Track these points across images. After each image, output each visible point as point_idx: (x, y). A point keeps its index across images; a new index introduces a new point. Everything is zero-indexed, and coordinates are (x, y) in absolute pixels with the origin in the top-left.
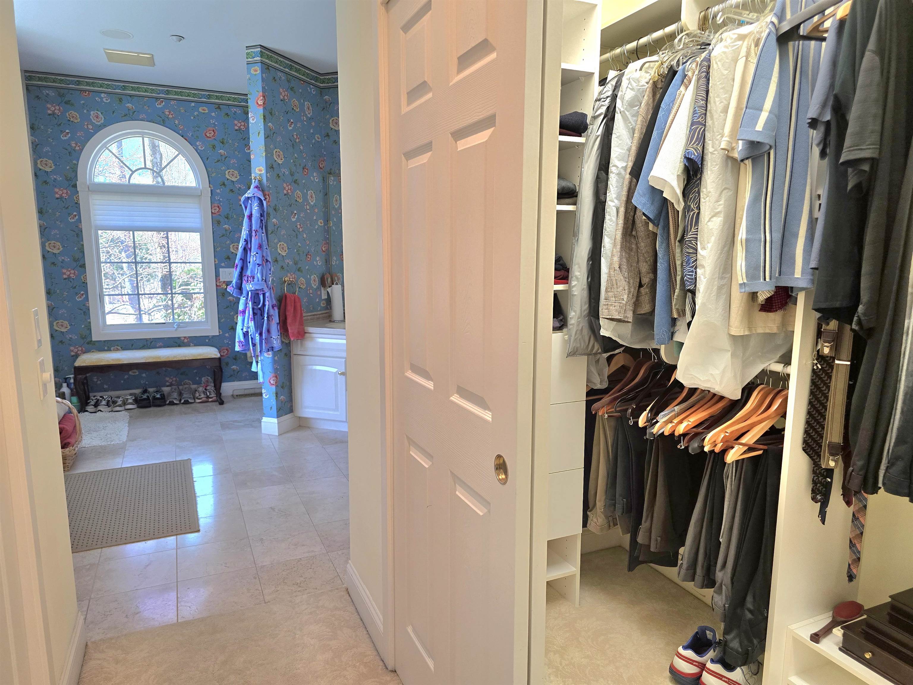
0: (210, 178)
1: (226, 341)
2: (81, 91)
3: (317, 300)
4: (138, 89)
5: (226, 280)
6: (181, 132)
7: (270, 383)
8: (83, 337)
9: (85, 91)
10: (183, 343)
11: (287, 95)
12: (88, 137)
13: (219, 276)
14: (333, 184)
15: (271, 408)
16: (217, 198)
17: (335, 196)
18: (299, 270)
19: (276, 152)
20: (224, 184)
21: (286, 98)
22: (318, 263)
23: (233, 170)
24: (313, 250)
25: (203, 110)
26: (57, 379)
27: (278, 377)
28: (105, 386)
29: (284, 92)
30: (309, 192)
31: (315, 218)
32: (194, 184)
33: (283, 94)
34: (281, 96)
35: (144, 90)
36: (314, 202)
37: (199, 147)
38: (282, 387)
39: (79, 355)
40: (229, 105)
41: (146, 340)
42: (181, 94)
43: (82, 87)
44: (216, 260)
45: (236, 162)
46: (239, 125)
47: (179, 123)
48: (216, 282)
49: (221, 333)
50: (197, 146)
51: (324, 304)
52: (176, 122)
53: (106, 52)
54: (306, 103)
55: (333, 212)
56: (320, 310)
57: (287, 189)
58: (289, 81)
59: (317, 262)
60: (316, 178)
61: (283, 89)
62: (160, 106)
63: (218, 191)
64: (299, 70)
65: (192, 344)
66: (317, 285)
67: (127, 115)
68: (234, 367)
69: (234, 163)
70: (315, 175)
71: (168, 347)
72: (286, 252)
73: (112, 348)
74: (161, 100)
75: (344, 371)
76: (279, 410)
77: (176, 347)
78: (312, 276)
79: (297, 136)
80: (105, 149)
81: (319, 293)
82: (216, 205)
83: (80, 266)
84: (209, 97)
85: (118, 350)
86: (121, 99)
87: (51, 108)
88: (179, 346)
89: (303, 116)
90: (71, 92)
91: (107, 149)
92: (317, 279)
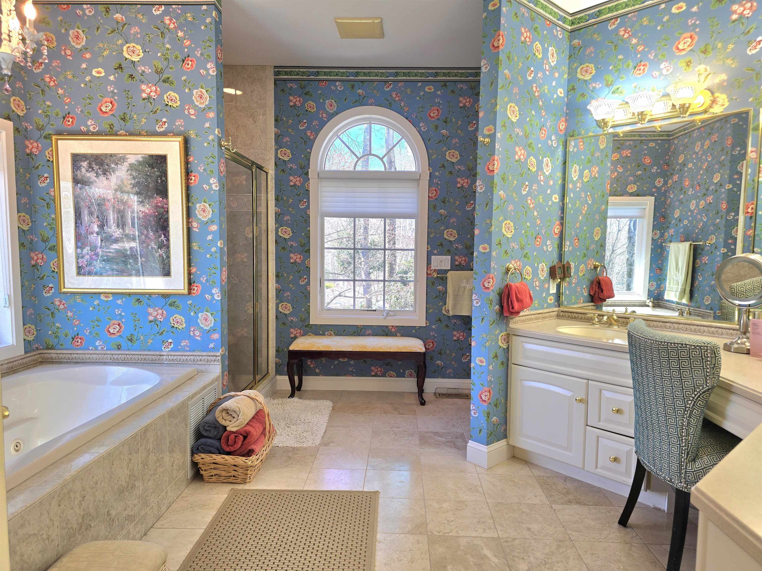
0: (430, 160)
1: (432, 334)
2: (319, 81)
3: (544, 295)
4: (369, 74)
5: (437, 268)
6: (405, 114)
7: (481, 398)
8: (303, 321)
9: (323, 81)
10: (390, 332)
11: (530, 36)
12: (323, 124)
13: (431, 264)
14: (573, 150)
15: (480, 430)
16: (435, 181)
17: (575, 166)
18: (525, 256)
19: (511, 107)
20: (443, 166)
21: (527, 39)
22: (549, 248)
23: (454, 151)
24: (543, 231)
25: (430, 89)
26: (277, 359)
27: (492, 392)
28: (317, 371)
29: (526, 33)
30: (545, 159)
31: (549, 192)
32: (414, 169)
33: (525, 35)
34: (522, 38)
35: (374, 74)
36: (550, 171)
37: (422, 129)
38: (496, 405)
39: (297, 338)
40: (455, 82)
41: (357, 326)
42: (408, 74)
43: (320, 77)
44: (429, 247)
45: (458, 141)
46: (464, 101)
47: (405, 105)
48: (427, 270)
49: (428, 324)
50: (420, 127)
51: (551, 300)
52: (402, 105)
53: (336, 22)
54: (550, 48)
55: (571, 186)
56: (546, 308)
57: (519, 154)
58: (533, 20)
59: (547, 247)
60: (554, 142)
61: (525, 29)
62: (388, 89)
63: (437, 174)
64: (546, 7)
65: (398, 334)
66: (545, 276)
67: (357, 101)
68: (439, 362)
69: (456, 143)
70: (553, 139)
71: (376, 335)
72: (512, 233)
73: (326, 333)
74: (390, 83)
75: (584, 397)
76: (490, 435)
77: (383, 336)
78: (540, 265)
79: (536, 88)
80: (336, 137)
81: (546, 286)
82: (434, 188)
83: (306, 252)
84: (437, 74)
85: (331, 335)
86: (353, 85)
87: (294, 100)
88: (387, 335)
89: (546, 64)
90: (311, 83)
91: (338, 137)
92: (545, 269)
